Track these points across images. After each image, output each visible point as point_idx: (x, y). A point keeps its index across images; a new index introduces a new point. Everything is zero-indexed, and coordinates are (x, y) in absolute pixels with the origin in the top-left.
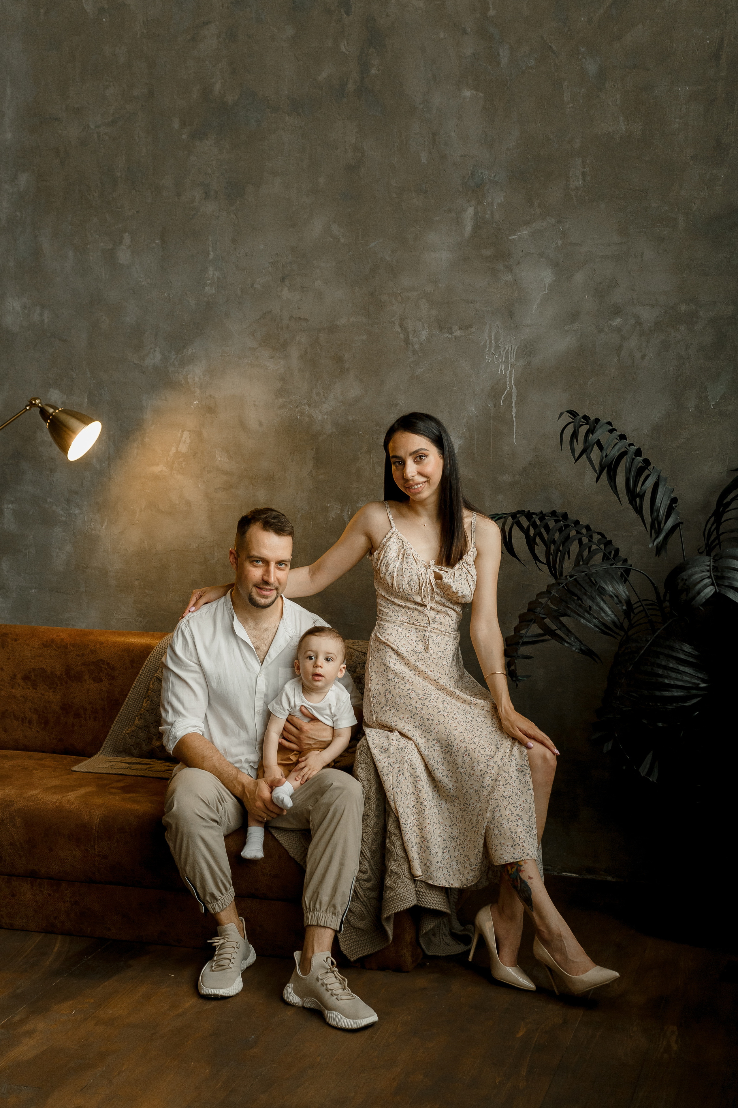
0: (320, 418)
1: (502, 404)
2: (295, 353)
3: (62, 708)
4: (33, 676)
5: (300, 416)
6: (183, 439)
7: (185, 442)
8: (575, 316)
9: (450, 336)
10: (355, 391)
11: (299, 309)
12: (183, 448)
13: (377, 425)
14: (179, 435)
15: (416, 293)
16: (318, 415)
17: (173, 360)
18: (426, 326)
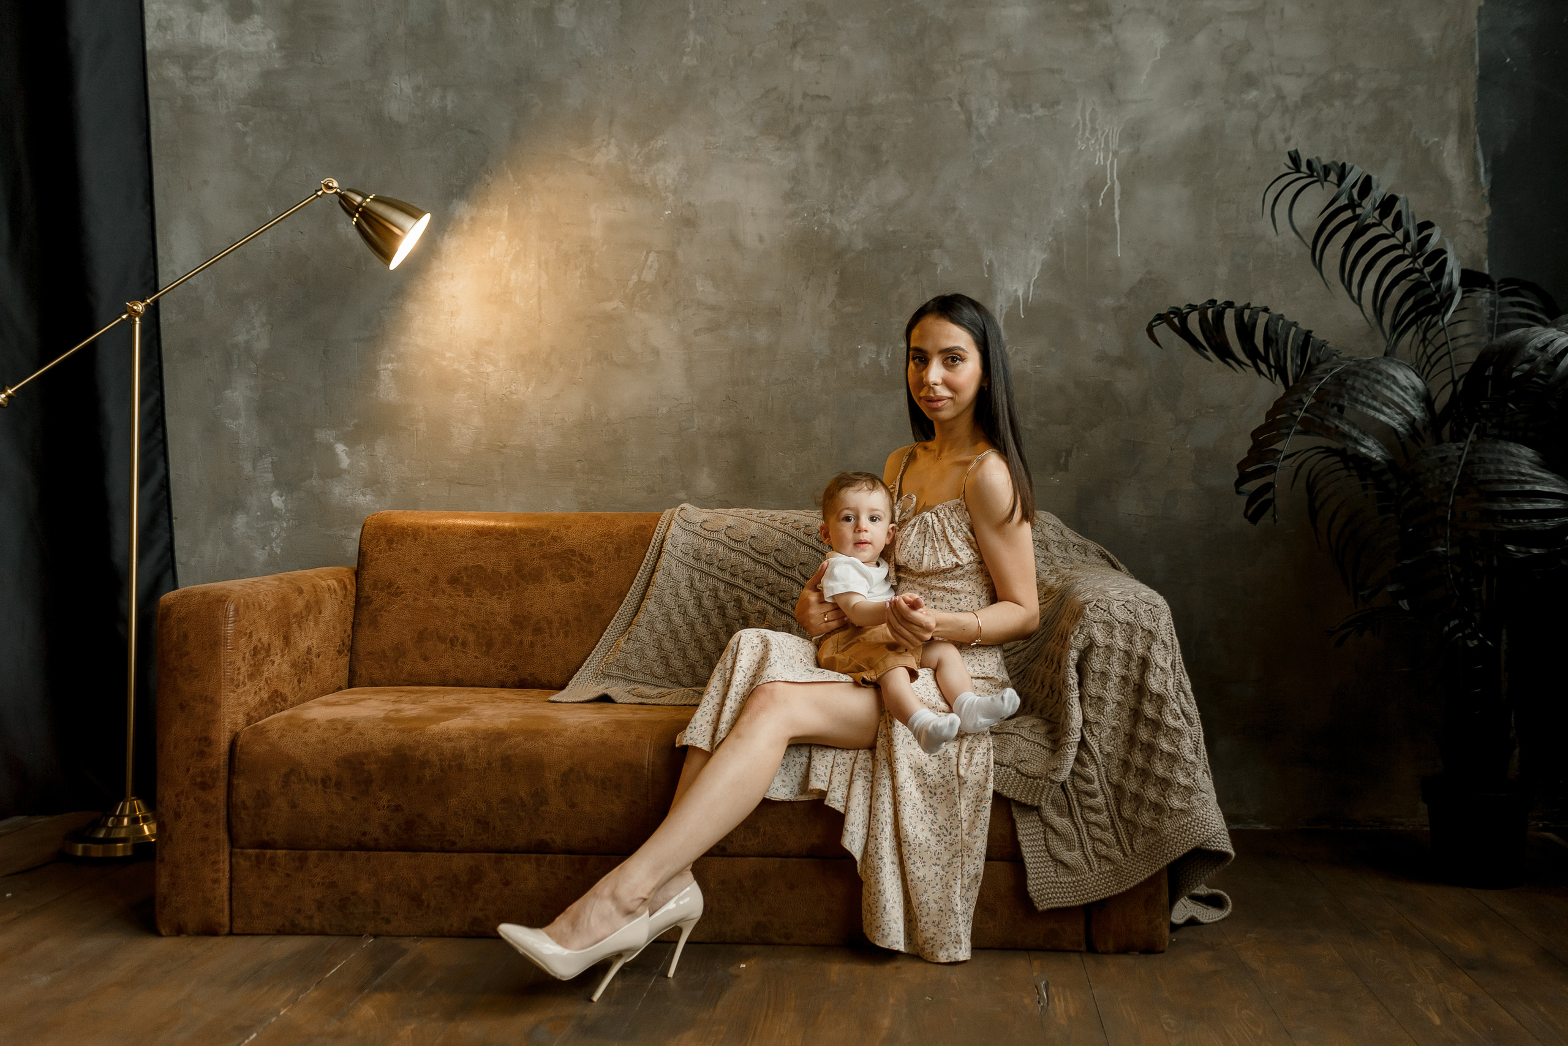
0: (847, 228)
1: (1101, 204)
2: (810, 143)
3: (512, 621)
4: (465, 578)
5: (819, 227)
6: (649, 263)
7: (651, 267)
8: (1196, 88)
9: (1028, 116)
10: (896, 191)
11: (817, 83)
12: (649, 276)
13: (928, 236)
14: (643, 258)
15: (981, 61)
16: (844, 225)
17: (635, 155)
18: (996, 103)
